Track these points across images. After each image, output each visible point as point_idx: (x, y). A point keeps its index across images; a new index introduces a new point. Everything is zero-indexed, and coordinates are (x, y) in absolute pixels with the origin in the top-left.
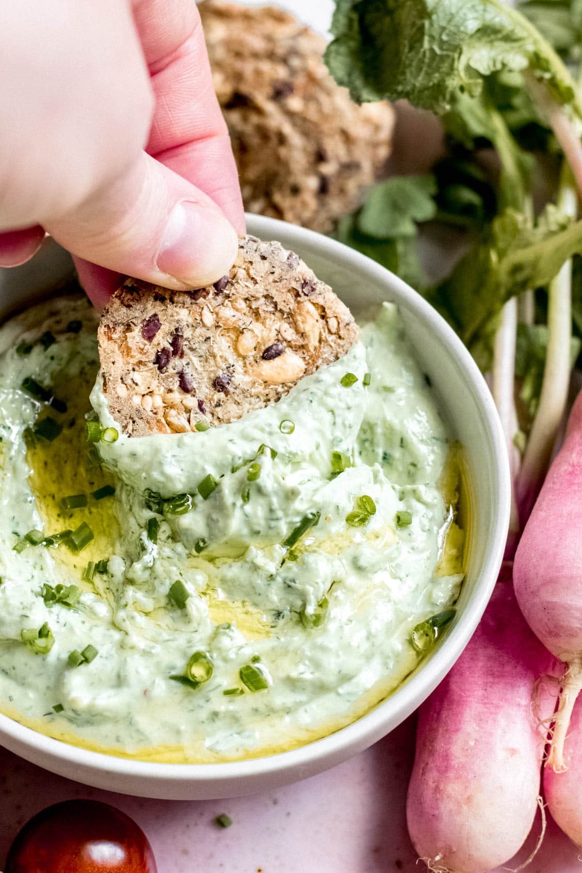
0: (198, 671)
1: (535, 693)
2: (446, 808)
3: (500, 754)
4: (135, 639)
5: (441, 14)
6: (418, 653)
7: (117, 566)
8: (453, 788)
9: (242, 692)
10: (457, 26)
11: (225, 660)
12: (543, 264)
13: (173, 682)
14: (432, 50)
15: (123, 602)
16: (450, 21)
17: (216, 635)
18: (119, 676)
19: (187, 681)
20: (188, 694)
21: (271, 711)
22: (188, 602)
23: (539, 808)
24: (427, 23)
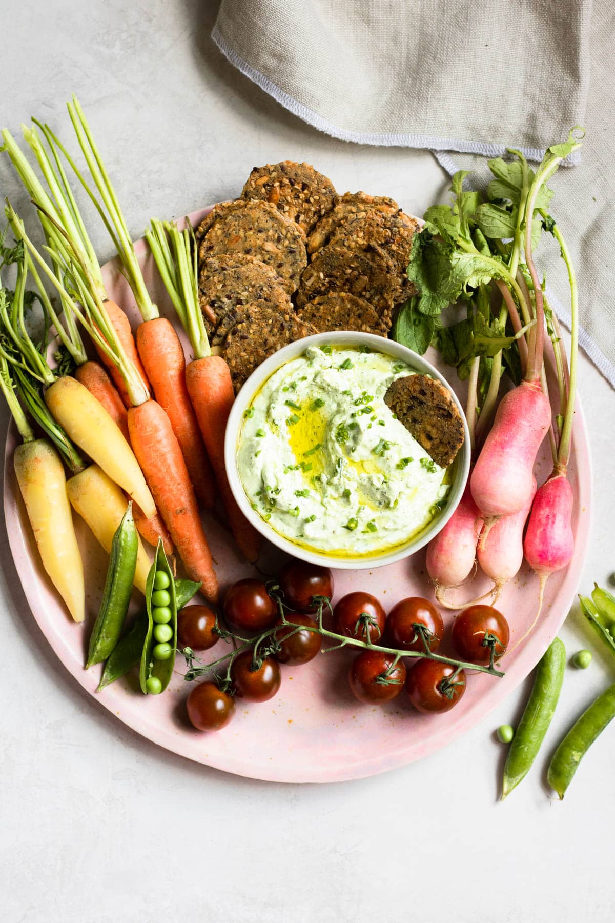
0: (352, 525)
1: (476, 523)
2: (440, 565)
3: (461, 547)
4: (329, 512)
5: (457, 269)
6: (432, 515)
7: (324, 478)
8: (443, 558)
9: (368, 532)
10: (463, 274)
11: (362, 521)
12: (491, 347)
13: (344, 529)
14: (452, 281)
15: (326, 495)
16: (460, 272)
17: (359, 511)
18: (324, 526)
19: (348, 528)
20: (348, 532)
21: (378, 538)
22: (350, 496)
23: (474, 564)
24: (451, 271)
